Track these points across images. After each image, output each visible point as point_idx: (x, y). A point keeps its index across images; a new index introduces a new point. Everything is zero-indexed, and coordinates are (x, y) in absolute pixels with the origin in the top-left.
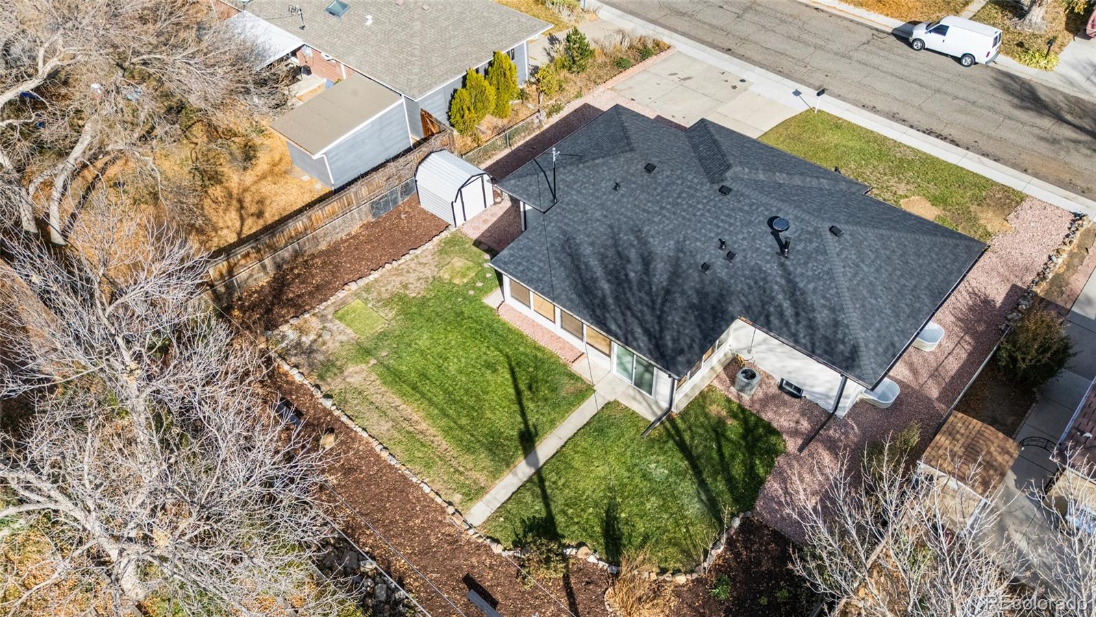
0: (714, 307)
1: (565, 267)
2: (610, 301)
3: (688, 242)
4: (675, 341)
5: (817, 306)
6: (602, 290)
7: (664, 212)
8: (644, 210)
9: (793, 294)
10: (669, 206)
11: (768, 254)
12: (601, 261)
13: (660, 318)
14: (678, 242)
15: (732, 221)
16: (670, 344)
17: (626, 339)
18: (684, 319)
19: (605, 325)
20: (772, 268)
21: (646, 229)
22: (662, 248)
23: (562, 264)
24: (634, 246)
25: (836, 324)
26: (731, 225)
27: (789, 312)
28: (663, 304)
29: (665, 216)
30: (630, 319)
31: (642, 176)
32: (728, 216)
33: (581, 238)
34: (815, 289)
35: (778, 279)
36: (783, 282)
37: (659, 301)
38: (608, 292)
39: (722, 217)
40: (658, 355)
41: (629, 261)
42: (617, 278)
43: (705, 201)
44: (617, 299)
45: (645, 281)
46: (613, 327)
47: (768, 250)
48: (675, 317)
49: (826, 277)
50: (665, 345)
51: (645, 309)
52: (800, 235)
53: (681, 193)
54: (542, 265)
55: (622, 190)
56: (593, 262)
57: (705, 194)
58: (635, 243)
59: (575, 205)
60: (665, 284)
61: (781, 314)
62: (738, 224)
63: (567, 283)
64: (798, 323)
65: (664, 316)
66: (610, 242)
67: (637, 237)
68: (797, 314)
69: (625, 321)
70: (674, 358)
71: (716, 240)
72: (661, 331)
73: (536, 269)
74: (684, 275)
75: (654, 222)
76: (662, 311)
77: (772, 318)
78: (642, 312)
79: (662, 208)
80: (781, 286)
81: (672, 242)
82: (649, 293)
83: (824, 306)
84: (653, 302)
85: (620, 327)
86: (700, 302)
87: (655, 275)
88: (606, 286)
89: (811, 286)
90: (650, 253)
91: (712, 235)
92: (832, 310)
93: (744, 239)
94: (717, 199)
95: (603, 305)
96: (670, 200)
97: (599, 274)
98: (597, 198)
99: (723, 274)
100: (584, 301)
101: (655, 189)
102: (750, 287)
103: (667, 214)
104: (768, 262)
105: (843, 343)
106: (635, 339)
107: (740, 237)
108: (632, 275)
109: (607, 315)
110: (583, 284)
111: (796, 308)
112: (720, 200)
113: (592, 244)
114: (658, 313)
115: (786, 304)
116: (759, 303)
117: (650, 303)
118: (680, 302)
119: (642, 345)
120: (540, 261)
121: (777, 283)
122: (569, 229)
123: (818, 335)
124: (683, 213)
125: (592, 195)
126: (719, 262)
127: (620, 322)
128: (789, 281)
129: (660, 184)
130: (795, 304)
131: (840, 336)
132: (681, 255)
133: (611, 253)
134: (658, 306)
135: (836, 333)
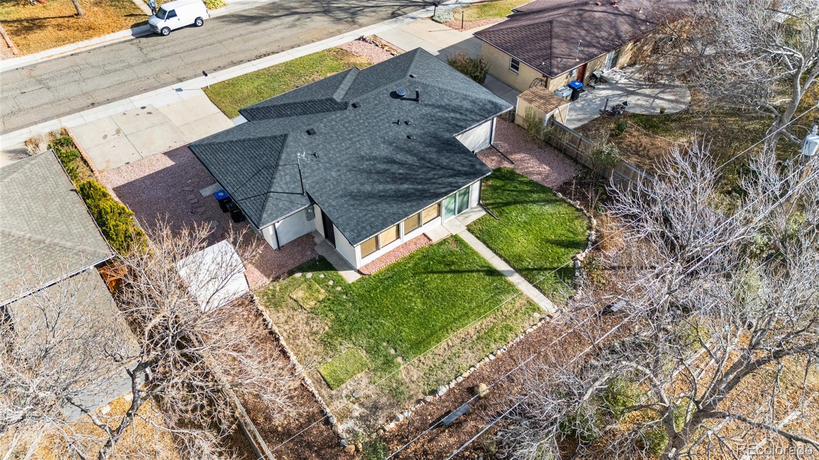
0: (443, 143)
1: (378, 203)
2: (420, 187)
3: (386, 138)
4: (463, 165)
5: (460, 104)
6: (408, 189)
7: (354, 140)
8: (347, 149)
9: (447, 109)
10: (351, 136)
11: (415, 108)
12: (380, 183)
13: (443, 168)
14: (384, 143)
15: (382, 112)
16: (465, 169)
17: (455, 187)
18: (447, 158)
19: (439, 194)
20: (428, 110)
21: (363, 153)
22: (384, 151)
23: (376, 204)
24: (375, 164)
25: (474, 102)
26: (384, 114)
27: (458, 116)
28: (432, 164)
29: (358, 140)
30: (440, 181)
31: (315, 138)
32: (377, 112)
33: (353, 188)
34: (448, 100)
35: (435, 111)
36: (437, 110)
37: (429, 165)
38: (411, 186)
39: (377, 115)
40: (472, 176)
41: (388, 170)
42: (401, 179)
43: (358, 117)
44: (418, 184)
45: (411, 167)
46: (443, 190)
47: (413, 106)
48: (445, 161)
49: (443, 93)
50: (465, 171)
51: (433, 172)
52: (410, 90)
53: (344, 126)
54: (370, 215)
55: (321, 153)
56: (381, 187)
57: (353, 115)
58: (372, 163)
59: (317, 183)
60: (415, 159)
61: (458, 119)
62: (386, 110)
63: (395, 205)
64: (466, 115)
65: (441, 165)
66: (365, 175)
67: (367, 160)
68: (461, 113)
69: (440, 184)
70: (477, 170)
71: (392, 125)
72: (455, 170)
73: (373, 219)
74: (412, 149)
75: (360, 148)
76: (438, 165)
77: (459, 124)
78: (435, 175)
79: (351, 139)
80: (440, 112)
81: (382, 145)
82: (420, 168)
83: (461, 101)
84: (428, 167)
85: (444, 188)
86: (436, 148)
87: (406, 161)
88: (406, 186)
89: (446, 100)
90: (385, 158)
91: (387, 125)
92: (464, 99)
93: (399, 113)
94: (360, 111)
95: (424, 191)
96: (346, 133)
97: (393, 187)
98: (318, 169)
99: (418, 131)
100: (415, 200)
101: (332, 136)
102: (434, 124)
103: (357, 139)
104: (420, 110)
105: (486, 104)
106: (457, 183)
107: (396, 114)
108: (401, 171)
109: (432, 191)
110: (399, 197)
111: (457, 112)
112: (362, 111)
113: (362, 184)
114: (438, 168)
115: (452, 115)
116: (447, 125)
117: (429, 169)
118: (434, 156)
119: (462, 181)
120: (366, 215)
121: (437, 112)
122: (341, 193)
123: (476, 111)
124: (362, 131)
125: (313, 171)
126: (409, 130)
127: (440, 186)
128: (438, 107)
129: (329, 133)
130: (454, 111)
131: (481, 104)
132: (395, 144)
133: (376, 177)
134: (433, 166)
135: (478, 105)
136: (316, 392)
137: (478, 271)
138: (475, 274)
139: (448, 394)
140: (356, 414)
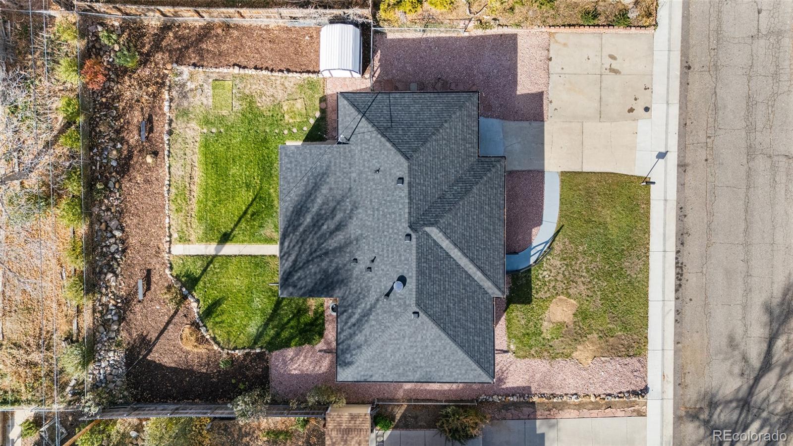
0: (332, 282)
1: (306, 189)
2: (301, 229)
3: (364, 240)
4: (299, 279)
5: (364, 332)
6: (305, 220)
7: (376, 212)
8: (371, 201)
9: (364, 316)
10: (381, 213)
11: (380, 289)
12: (324, 203)
13: (308, 261)
14: (361, 235)
15: (390, 256)
16: (296, 277)
17: (284, 255)
18: (315, 273)
19: (285, 238)
20: (372, 298)
21: (360, 211)
22: (353, 229)
23: (306, 186)
24: (345, 213)
25: (359, 347)
26: (388, 256)
27: (353, 320)
28: (317, 257)
29: (374, 216)
30: (296, 248)
31: (393, 181)
32: (393, 251)
33: (331, 180)
34: (373, 325)
35: (368, 304)
36: (368, 307)
37: (318, 253)
38: (306, 223)
39: (390, 249)
40: (285, 277)
41: (333, 218)
42: (318, 221)
43: (396, 231)
44: (305, 231)
45: (324, 238)
46: (286, 244)
47: (383, 287)
48: (313, 268)
49: (383, 327)
50: (293, 276)
51: (308, 250)
52: (400, 299)
53: (394, 213)
54: (299, 175)
55: (377, 176)
56: (319, 201)
57: (400, 228)
58: (348, 212)
59: (352, 156)
60: (331, 248)
61: (350, 317)
62: (391, 260)
63: (296, 199)
64: (350, 328)
65: (311, 262)
66: (339, 197)
67: (352, 210)
68: (354, 325)
69: (294, 246)
70: (289, 286)
71: (374, 255)
72: (300, 268)
73: (294, 174)
74: (343, 253)
75: (366, 212)
76: (312, 260)
77: (345, 314)
78: (305, 250)
79: (378, 210)
80: (365, 307)
81: (360, 232)
82: (319, 245)
83: (366, 336)
84: (315, 251)
85: (289, 246)
86: (331, 273)
87: (333, 239)
88: (308, 220)
89: (373, 323)
90: (346, 225)
91: (376, 251)
92: (366, 341)
93: (383, 270)
94: (400, 237)
95: (295, 229)
96: (386, 210)
97: (314, 210)
98: (364, 166)
99: (356, 273)
100: (291, 216)
101: (388, 196)
102: (356, 292)
103: (376, 215)
104: (375, 291)
105: (351, 356)
106: (287, 260)
107: (383, 267)
108: (325, 227)
109: (291, 235)
110: (302, 207)
111: (357, 322)
112: (400, 239)
113: (331, 189)
114: (310, 258)
115: (357, 316)
116: (350, 302)
117: (313, 250)
118: (324, 264)
119: (286, 265)
120: (301, 172)
121: (366, 304)
122: (333, 168)
123: (349, 342)
124: (381, 224)
125: (364, 161)
126: (362, 266)
127: (292, 245)
128: (370, 310)
129: (393, 196)
130: (359, 320)
131: (354, 352)
132: (355, 242)
133: (332, 204)
134: (314, 255)
135: (354, 349)
136: (217, 70)
137: (233, 230)
138: (232, 226)
139: (162, 139)
140: (189, 84)
